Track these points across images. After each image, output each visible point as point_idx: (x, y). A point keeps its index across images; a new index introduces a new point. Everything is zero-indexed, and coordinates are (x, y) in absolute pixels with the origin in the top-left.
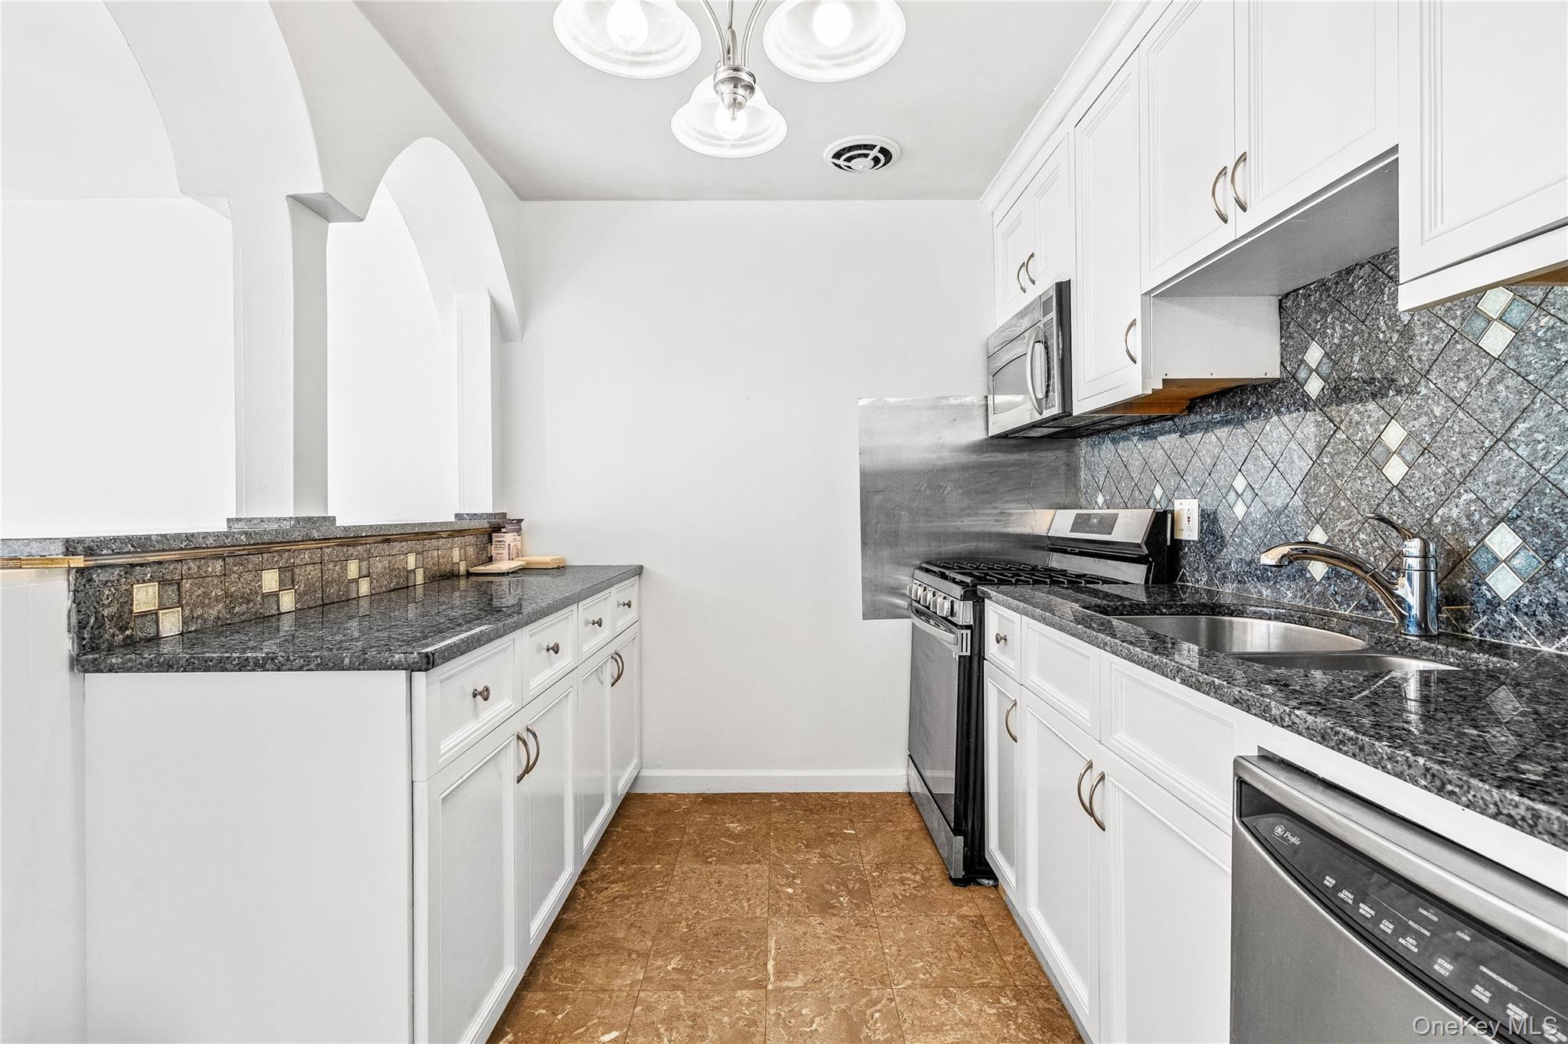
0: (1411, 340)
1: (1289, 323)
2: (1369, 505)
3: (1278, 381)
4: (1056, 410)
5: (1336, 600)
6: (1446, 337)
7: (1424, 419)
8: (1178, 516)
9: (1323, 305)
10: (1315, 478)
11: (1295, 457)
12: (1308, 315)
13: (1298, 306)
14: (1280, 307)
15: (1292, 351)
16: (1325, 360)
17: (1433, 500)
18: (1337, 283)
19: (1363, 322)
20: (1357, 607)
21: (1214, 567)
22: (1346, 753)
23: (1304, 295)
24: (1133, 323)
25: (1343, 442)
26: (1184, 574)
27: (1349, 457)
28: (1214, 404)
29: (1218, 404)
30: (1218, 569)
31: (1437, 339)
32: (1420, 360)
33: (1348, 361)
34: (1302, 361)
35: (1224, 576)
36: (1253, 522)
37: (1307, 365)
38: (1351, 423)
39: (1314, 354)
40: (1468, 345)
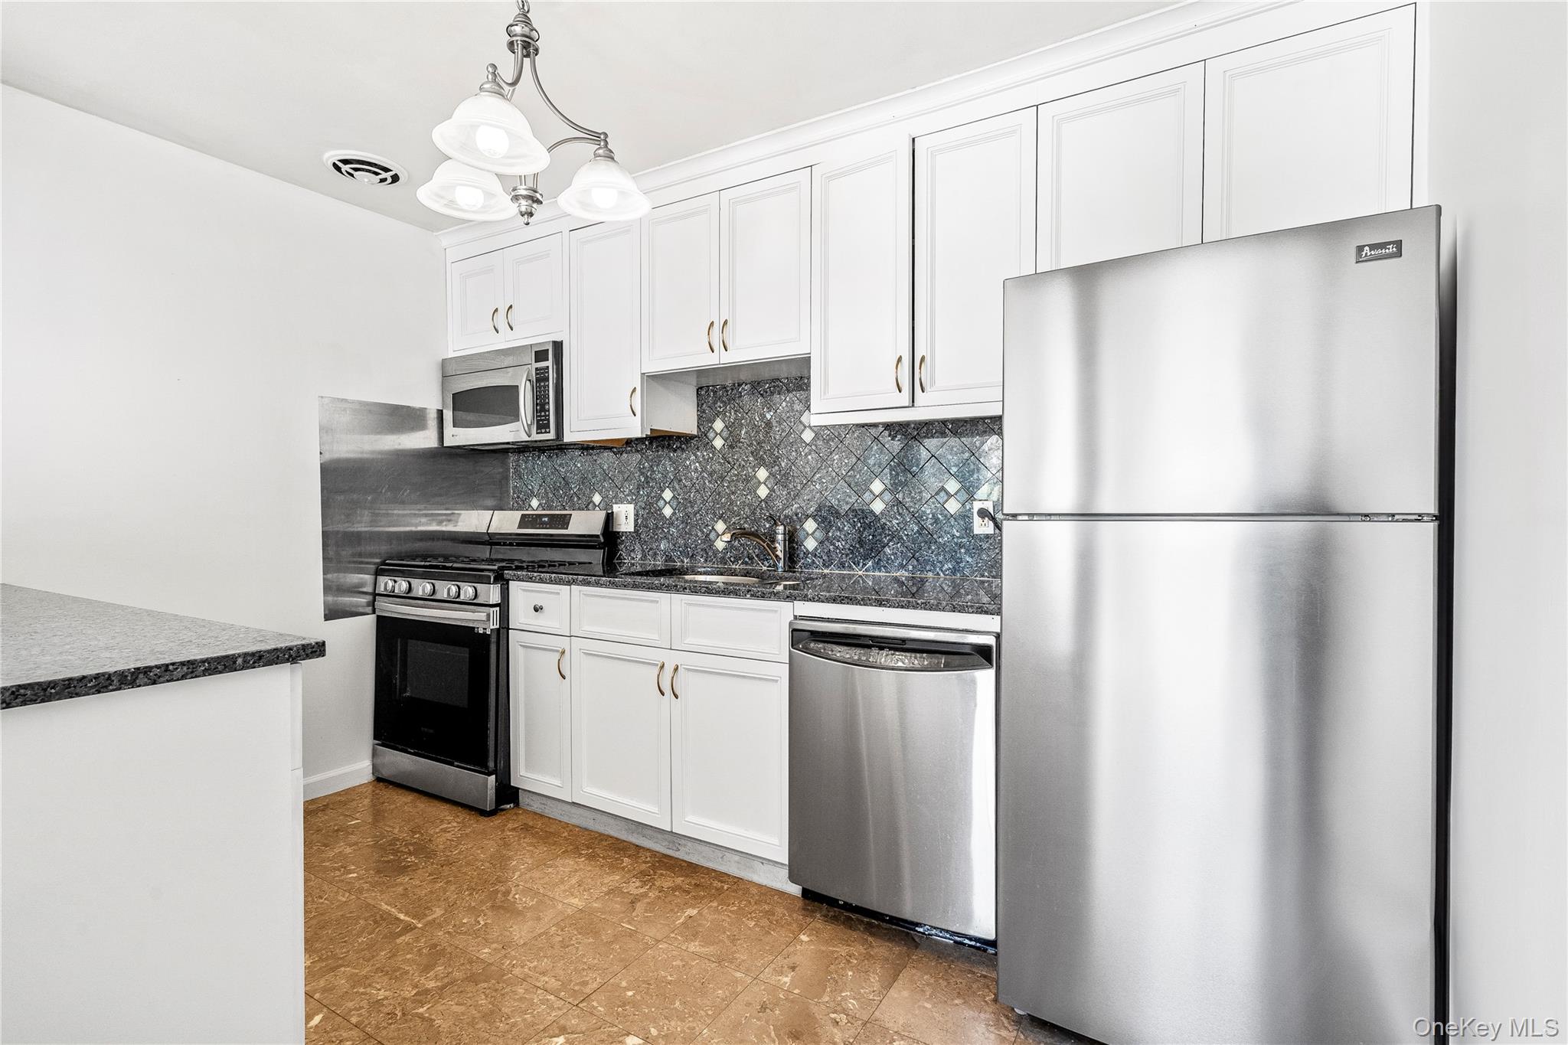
0: (771, 427)
1: (703, 404)
2: (749, 508)
3: (696, 437)
4: (551, 435)
5: (731, 561)
6: (787, 430)
7: (777, 468)
8: (617, 514)
9: (724, 399)
10: (719, 494)
11: (707, 482)
12: (715, 403)
13: (709, 395)
14: (697, 393)
15: (704, 420)
16: (725, 429)
17: (781, 507)
18: (732, 389)
19: (747, 413)
20: (742, 563)
21: (647, 548)
22: (844, 604)
23: (712, 391)
24: (634, 390)
25: (735, 475)
26: (621, 555)
27: (738, 484)
28: (647, 443)
29: (651, 443)
30: (651, 549)
31: (783, 431)
32: (775, 439)
33: (738, 432)
34: (711, 427)
35: (655, 554)
36: (677, 519)
37: (714, 430)
38: (740, 465)
39: (719, 425)
40: (796, 436)
